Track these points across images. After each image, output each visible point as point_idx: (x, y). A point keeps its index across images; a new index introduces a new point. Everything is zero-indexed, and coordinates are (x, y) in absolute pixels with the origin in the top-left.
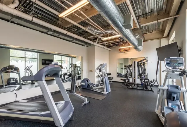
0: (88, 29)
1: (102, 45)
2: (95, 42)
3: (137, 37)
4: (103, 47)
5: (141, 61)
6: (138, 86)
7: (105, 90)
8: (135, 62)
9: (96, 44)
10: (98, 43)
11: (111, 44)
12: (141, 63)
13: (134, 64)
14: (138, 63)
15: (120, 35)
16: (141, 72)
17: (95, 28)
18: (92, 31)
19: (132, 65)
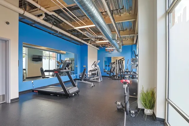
0: (85, 33)
1: (93, 45)
2: (88, 42)
3: (118, 42)
4: (93, 46)
5: (121, 59)
6: (119, 77)
7: (99, 79)
8: (117, 60)
9: (88, 44)
10: (90, 43)
11: (100, 45)
12: (121, 61)
13: (117, 61)
14: (119, 60)
15: (108, 41)
16: (120, 67)
17: (91, 34)
18: (88, 35)
19: (115, 62)
